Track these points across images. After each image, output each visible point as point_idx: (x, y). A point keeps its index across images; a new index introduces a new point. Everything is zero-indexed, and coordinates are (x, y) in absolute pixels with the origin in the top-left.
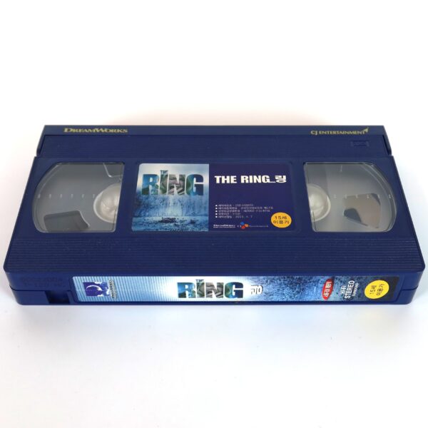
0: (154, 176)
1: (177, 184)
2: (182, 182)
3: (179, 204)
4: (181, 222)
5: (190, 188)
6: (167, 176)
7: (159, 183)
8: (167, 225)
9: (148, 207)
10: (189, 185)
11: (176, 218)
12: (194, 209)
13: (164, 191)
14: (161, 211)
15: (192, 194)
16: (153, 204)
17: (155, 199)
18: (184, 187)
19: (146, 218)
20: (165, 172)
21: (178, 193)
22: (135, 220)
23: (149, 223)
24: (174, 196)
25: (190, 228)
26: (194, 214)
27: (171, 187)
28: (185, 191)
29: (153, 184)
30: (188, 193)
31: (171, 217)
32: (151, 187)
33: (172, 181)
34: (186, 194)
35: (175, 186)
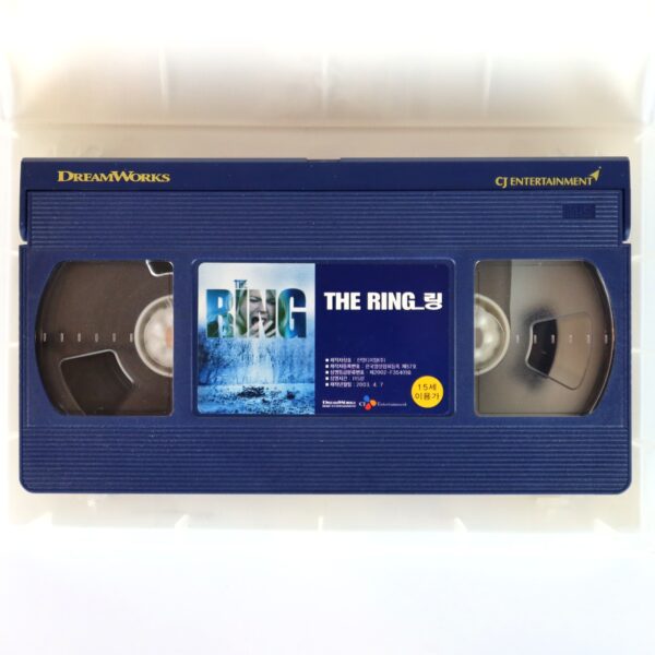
0: (224, 293)
1: (262, 313)
2: (270, 308)
3: (268, 357)
4: (274, 394)
5: (285, 322)
6: (245, 292)
7: (233, 312)
8: (251, 401)
9: (220, 364)
10: (282, 314)
11: (266, 386)
12: (291, 366)
13: (243, 330)
14: (241, 372)
15: (287, 334)
16: (226, 357)
17: (230, 346)
18: (274, 319)
19: (219, 387)
20: (242, 283)
21: (266, 332)
22: (201, 390)
23: (224, 398)
24: (259, 341)
25: (287, 407)
26: (292, 379)
27: (254, 320)
28: (277, 330)
29: (224, 312)
30: (282, 333)
31: (257, 386)
32: (220, 319)
33: (255, 305)
34: (278, 334)
35: (260, 316)
